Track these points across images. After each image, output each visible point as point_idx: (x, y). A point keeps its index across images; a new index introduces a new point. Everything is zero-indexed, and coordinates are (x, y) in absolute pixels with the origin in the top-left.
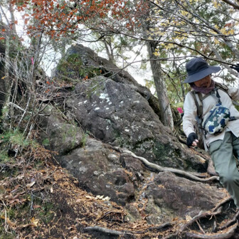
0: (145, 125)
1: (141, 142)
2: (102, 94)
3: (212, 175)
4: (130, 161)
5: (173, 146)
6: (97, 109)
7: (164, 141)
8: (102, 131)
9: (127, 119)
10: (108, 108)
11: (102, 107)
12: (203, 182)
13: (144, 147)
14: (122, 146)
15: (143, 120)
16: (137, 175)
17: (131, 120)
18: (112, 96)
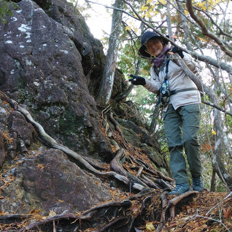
0: (62, 85)
1: (48, 105)
2: (23, 25)
3: (112, 169)
4: (19, 124)
5: (86, 122)
6: (10, 42)
7: (78, 112)
8: (4, 73)
9: (43, 69)
10: (22, 47)
11: (16, 42)
12: (97, 175)
13: (50, 112)
14: (22, 102)
15: (64, 78)
16: (19, 144)
17: (48, 73)
18: (35, 32)
